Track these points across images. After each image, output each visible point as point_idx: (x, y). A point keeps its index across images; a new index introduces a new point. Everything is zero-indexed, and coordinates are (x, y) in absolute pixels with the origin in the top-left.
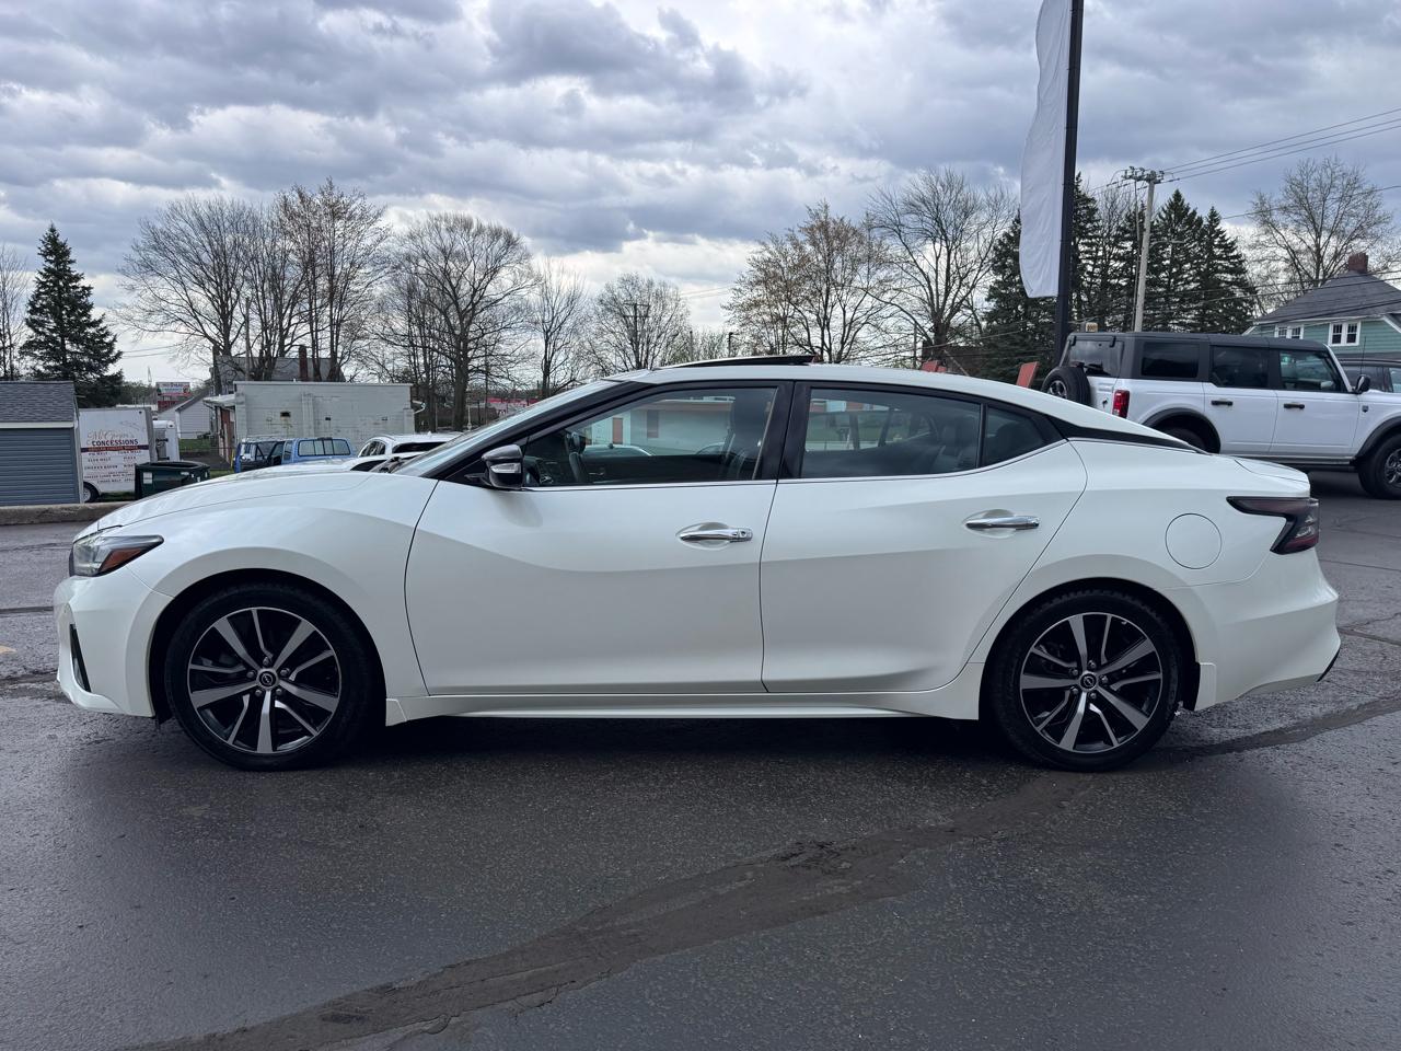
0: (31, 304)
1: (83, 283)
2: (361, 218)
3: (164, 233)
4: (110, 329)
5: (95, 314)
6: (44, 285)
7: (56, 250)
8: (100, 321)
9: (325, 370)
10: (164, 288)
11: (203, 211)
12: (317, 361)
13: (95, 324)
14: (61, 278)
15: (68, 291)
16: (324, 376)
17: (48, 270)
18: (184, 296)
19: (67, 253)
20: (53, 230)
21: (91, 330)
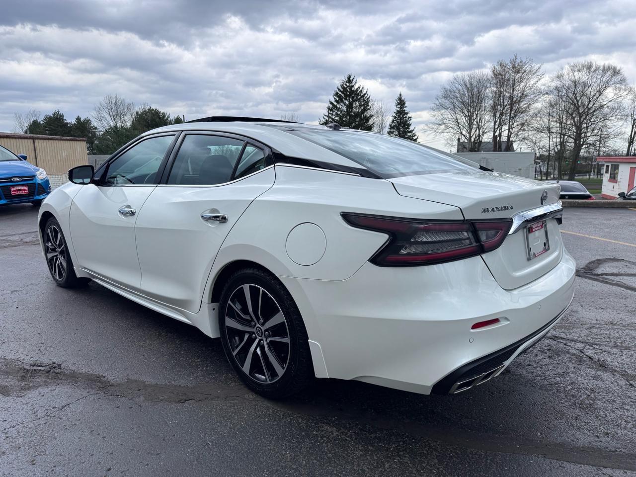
0: (390, 125)
1: (409, 115)
2: (529, 72)
3: (450, 90)
4: (416, 134)
5: (411, 128)
6: (395, 117)
7: (401, 103)
8: (413, 130)
9: (503, 146)
10: (447, 114)
11: (467, 79)
12: (500, 143)
13: (410, 132)
14: (401, 114)
15: (403, 119)
16: (503, 150)
17: (398, 111)
18: (454, 117)
19: (404, 104)
20: (400, 95)
21: (410, 134)
